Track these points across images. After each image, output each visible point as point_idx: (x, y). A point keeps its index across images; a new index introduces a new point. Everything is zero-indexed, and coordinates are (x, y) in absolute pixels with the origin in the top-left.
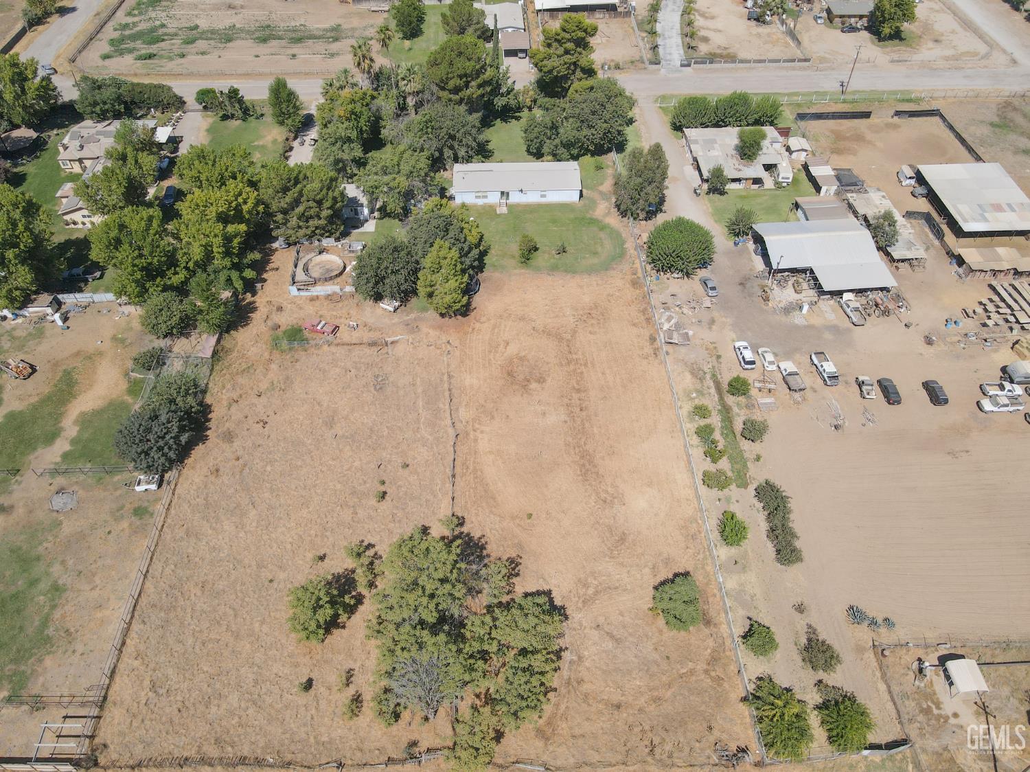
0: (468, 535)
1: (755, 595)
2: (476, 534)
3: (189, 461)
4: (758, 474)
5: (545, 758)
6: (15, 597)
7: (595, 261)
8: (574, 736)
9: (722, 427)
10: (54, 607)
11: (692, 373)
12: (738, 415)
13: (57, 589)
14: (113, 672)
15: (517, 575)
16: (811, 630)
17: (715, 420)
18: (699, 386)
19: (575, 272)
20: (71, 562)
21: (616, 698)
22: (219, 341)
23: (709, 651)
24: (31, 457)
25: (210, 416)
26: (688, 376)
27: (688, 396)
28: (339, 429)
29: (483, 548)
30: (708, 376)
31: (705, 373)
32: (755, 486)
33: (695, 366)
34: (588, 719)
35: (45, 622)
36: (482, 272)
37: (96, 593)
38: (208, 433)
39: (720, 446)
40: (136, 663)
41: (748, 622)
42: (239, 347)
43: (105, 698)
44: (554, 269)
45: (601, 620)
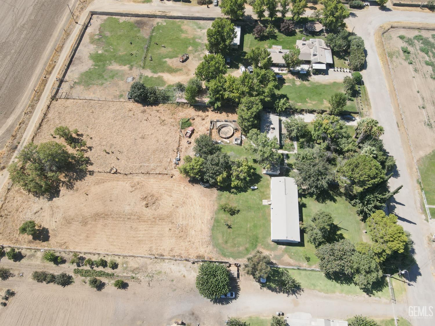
0: (86, 176)
1: (32, 261)
2: (86, 178)
3: (136, 103)
4: (78, 279)
5: (13, 189)
6: (103, 77)
7: (220, 241)
8: (14, 197)
9: (105, 272)
10: (97, 85)
11: (137, 268)
12: (110, 281)
13: (102, 84)
14: (74, 99)
15: (67, 188)
16: (13, 276)
17: (108, 270)
18: (129, 269)
19: (213, 230)
20: (109, 85)
21: (20, 210)
22: (185, 103)
23: (20, 240)
24: (148, 70)
25: (153, 106)
26: (136, 266)
27: (125, 263)
28: (139, 141)
29: (80, 180)
30: (134, 275)
31: (136, 274)
32: (73, 276)
33: (141, 271)
34: (17, 201)
35: (94, 84)
36: (218, 190)
37: (98, 92)
38: (146, 107)
39: (95, 268)
40: (75, 103)
41: (24, 256)
42: (184, 109)
43: (68, 99)
44: (217, 221)
45: (43, 210)
